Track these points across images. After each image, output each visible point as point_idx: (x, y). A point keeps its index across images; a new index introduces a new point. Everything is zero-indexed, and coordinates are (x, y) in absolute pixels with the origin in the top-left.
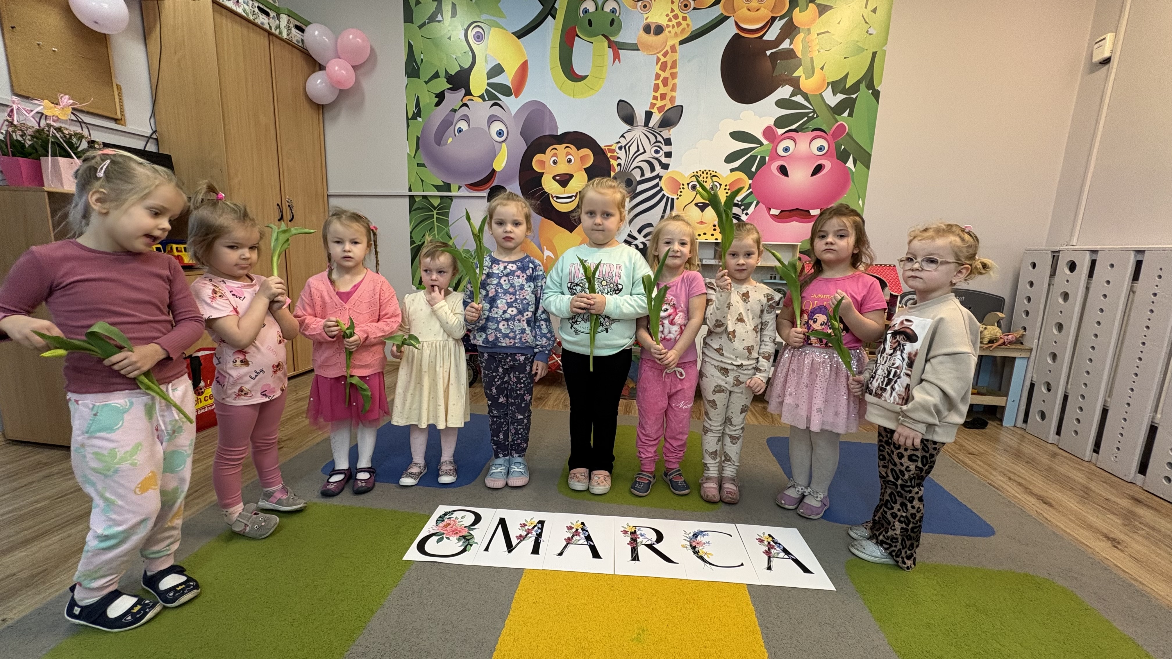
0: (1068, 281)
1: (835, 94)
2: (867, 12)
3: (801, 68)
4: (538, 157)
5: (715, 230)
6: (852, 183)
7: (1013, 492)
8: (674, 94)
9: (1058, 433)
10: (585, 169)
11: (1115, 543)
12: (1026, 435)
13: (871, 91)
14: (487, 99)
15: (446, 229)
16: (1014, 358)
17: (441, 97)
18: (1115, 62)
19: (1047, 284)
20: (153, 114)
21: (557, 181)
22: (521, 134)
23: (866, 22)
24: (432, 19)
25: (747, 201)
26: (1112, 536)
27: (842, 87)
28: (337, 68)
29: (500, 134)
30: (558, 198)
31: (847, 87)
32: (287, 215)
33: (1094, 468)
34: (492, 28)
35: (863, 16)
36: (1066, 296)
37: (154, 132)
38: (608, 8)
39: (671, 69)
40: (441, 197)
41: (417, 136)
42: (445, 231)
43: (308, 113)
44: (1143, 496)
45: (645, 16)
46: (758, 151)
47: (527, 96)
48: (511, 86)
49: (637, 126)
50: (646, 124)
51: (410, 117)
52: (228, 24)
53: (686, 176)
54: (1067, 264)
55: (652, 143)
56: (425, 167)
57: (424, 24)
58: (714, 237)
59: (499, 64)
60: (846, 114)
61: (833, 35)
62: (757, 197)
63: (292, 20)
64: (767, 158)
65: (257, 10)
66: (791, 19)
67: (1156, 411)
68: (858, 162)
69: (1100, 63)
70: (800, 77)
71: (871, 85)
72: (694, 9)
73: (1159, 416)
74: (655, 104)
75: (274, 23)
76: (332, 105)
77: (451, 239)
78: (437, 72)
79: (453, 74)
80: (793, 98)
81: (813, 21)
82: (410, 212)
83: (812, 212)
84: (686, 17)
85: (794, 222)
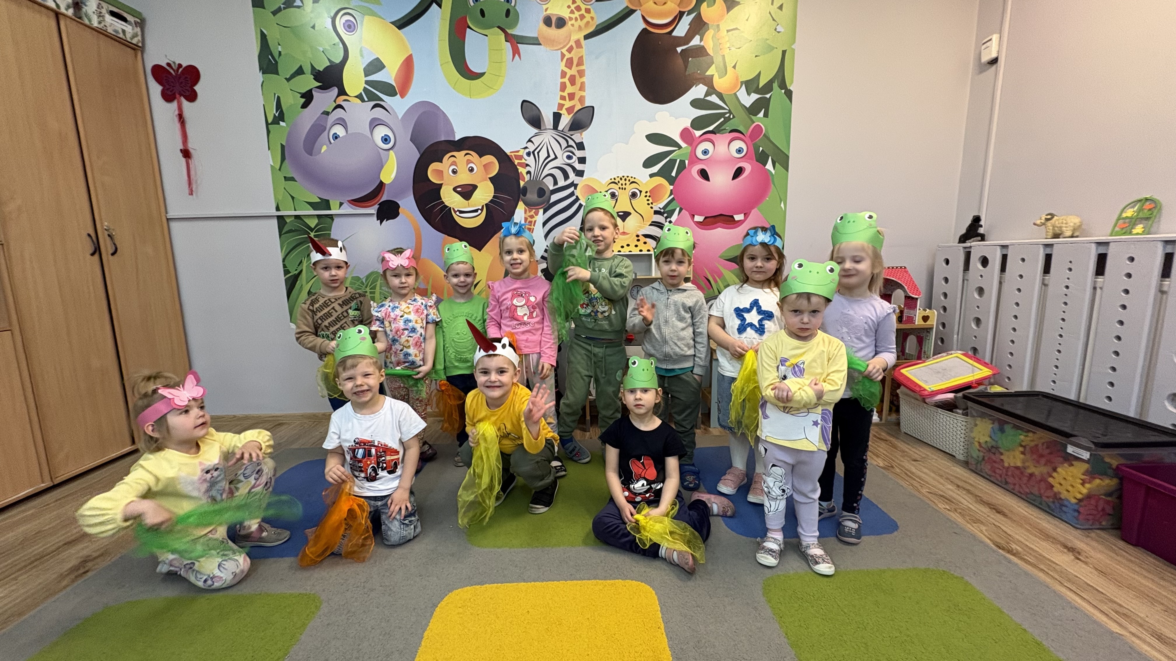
0: (981, 276)
1: (749, 94)
2: (774, 9)
3: (713, 67)
4: (434, 166)
5: (638, 240)
6: (772, 185)
8: (582, 93)
10: (490, 178)
11: (1075, 553)
13: (783, 91)
14: (366, 99)
17: (308, 97)
18: (1002, 62)
19: (961, 280)
21: (458, 192)
22: (411, 140)
23: (774, 20)
24: (289, 4)
25: (669, 208)
27: (756, 85)
29: (386, 140)
30: (461, 212)
31: (760, 86)
32: (107, 248)
34: (366, 17)
35: (770, 13)
36: (981, 291)
39: (577, 65)
40: (319, 216)
41: (281, 144)
45: (545, 7)
46: (677, 155)
47: (415, 95)
48: (394, 85)
49: (546, 129)
50: (556, 127)
51: (270, 120)
53: (604, 183)
54: (979, 259)
55: (563, 148)
56: (295, 181)
57: (279, 10)
58: (639, 248)
59: (378, 58)
60: (761, 115)
61: (743, 32)
62: (679, 203)
63: (104, 5)
64: (687, 162)
68: (777, 164)
69: (988, 63)
70: (713, 75)
71: (783, 85)
74: (564, 105)
78: (301, 67)
79: (321, 70)
80: (708, 98)
81: (722, 17)
82: (280, 235)
83: (738, 217)
84: (590, 9)
85: (719, 229)
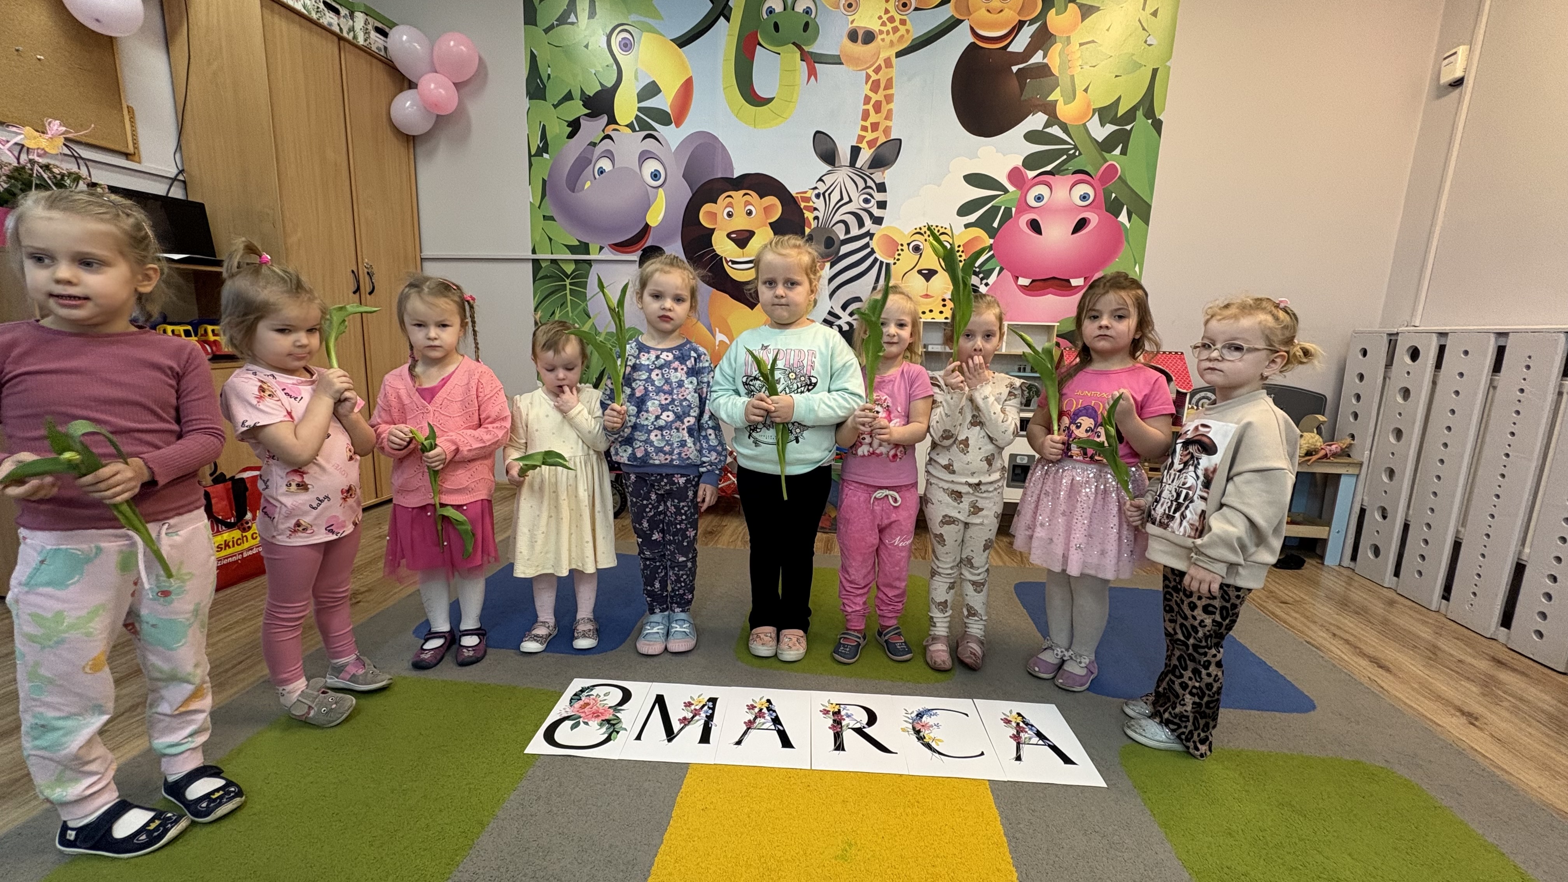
0: (1408, 373)
1: (1103, 125)
2: (1145, 15)
4: (707, 207)
5: (944, 305)
6: (1126, 243)
7: (1340, 653)
8: (889, 123)
9: (1397, 574)
10: (770, 224)
11: (1472, 718)
12: (1356, 578)
13: (1150, 121)
15: (583, 305)
16: (1339, 476)
17: (575, 126)
18: (1469, 83)
19: (1382, 378)
20: (179, 147)
21: (732, 239)
22: (683, 176)
23: (1144, 29)
24: (563, 20)
25: (987, 267)
26: (1466, 709)
27: (1113, 114)
28: (432, 86)
29: (655, 176)
30: (734, 262)
31: (1119, 115)
32: (366, 286)
33: (1445, 620)
34: (644, 34)
35: (1139, 21)
36: (1406, 393)
37: (181, 172)
38: (800, 8)
39: (884, 89)
40: (576, 262)
42: (581, 307)
43: (393, 147)
44: (1505, 656)
45: (851, 18)
46: (1002, 201)
47: (691, 125)
48: (670, 112)
49: (841, 166)
50: (853, 164)
51: (533, 152)
52: (281, 25)
53: (906, 233)
54: (1408, 350)
55: (860, 189)
56: (554, 220)
57: (552, 27)
58: (944, 315)
59: (654, 82)
60: (1117, 151)
62: (1000, 261)
63: (370, 19)
64: (1014, 210)
65: (322, 6)
66: (1045, 25)
67: (1523, 544)
68: (1134, 215)
69: (1450, 85)
70: (1056, 101)
71: (1150, 113)
72: (916, 9)
73: (1527, 550)
74: (864, 137)
75: (346, 24)
76: (428, 136)
77: (590, 317)
78: (570, 91)
79: (591, 95)
80: (1048, 130)
81: (1074, 27)
82: (534, 282)
83: (1074, 282)
84: (905, 20)
85: (1050, 295)
